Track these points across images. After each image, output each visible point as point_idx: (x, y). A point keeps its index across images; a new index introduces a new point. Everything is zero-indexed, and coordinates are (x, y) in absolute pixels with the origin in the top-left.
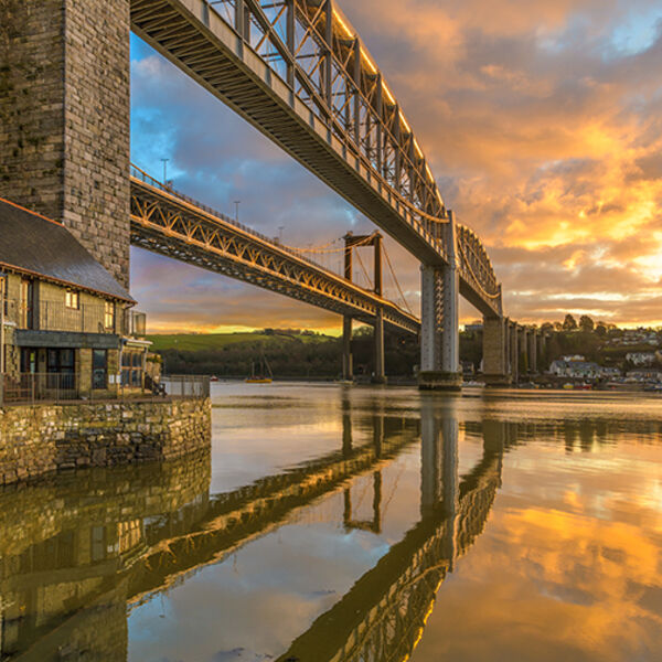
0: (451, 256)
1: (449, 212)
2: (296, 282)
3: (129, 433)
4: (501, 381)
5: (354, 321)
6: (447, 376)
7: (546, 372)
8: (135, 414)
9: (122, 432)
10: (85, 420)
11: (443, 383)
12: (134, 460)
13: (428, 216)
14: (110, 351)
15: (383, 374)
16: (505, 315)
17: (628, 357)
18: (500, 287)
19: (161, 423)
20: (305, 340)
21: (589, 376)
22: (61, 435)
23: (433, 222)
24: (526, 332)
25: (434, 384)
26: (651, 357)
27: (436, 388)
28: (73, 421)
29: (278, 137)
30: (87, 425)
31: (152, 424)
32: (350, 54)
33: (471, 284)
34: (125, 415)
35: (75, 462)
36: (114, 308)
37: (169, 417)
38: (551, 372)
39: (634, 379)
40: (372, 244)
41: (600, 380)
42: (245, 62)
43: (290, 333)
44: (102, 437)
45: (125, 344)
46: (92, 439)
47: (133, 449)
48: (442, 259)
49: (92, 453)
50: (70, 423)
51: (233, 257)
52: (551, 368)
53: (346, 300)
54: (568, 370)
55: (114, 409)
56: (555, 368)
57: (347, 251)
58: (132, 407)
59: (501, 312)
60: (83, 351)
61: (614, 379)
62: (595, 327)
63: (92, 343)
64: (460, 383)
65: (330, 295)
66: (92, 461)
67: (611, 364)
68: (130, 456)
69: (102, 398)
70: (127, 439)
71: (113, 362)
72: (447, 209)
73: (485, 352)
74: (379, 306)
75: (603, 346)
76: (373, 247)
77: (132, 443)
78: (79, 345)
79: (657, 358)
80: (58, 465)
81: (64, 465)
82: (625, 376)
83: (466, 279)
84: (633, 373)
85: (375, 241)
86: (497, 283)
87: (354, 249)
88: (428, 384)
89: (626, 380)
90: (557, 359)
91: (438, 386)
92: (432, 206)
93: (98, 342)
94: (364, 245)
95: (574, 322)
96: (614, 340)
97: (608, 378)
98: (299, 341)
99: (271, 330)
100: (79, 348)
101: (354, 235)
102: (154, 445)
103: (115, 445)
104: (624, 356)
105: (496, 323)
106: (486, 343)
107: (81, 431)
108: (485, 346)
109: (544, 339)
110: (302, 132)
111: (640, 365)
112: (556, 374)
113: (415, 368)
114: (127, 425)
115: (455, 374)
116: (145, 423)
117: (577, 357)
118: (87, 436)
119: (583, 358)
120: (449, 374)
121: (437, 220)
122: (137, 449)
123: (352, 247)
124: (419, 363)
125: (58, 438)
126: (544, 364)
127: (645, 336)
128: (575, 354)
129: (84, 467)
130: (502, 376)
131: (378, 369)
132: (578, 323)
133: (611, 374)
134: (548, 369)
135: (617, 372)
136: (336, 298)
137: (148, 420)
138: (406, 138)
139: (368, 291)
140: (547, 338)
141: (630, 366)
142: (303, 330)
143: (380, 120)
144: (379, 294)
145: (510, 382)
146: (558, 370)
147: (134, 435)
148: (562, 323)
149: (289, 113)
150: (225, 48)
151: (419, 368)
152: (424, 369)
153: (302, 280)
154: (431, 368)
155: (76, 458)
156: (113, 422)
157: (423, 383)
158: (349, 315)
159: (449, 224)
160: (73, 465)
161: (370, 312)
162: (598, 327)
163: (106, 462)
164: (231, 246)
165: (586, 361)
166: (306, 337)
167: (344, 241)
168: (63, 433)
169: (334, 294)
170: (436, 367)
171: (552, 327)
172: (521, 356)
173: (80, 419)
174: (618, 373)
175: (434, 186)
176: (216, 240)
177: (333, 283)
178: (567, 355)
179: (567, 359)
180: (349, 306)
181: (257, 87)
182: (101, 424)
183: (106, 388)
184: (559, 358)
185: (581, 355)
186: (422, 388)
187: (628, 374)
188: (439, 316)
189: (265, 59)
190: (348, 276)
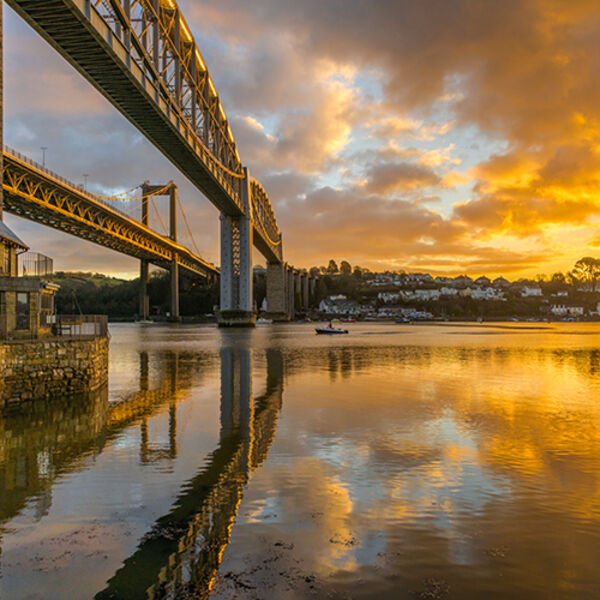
0: (246, 208)
1: (245, 169)
2: (99, 227)
3: (63, 368)
4: (282, 318)
5: (150, 265)
6: (243, 314)
7: (316, 309)
8: (68, 351)
9: (57, 368)
10: (28, 358)
11: (240, 321)
12: (66, 393)
13: (230, 172)
14: (31, 294)
15: (178, 314)
16: (284, 260)
17: (380, 296)
18: (280, 236)
19: (87, 359)
20: (98, 283)
21: (351, 312)
22: (10, 372)
23: (233, 177)
24: (300, 275)
25: (232, 322)
26: (396, 296)
27: (235, 326)
28: (18, 359)
29: (110, 93)
30: (30, 362)
31: (80, 360)
32: (171, 23)
33: (260, 233)
34: (60, 352)
35: (20, 397)
36: (10, 253)
37: (93, 353)
38: (321, 309)
39: (385, 314)
40: (167, 193)
41: (360, 315)
42: (91, 22)
43: (81, 276)
44: (42, 373)
45: (44, 287)
46: (34, 375)
47: (66, 383)
48: (239, 211)
49: (34, 388)
50: (16, 361)
51: (40, 202)
52: (321, 306)
53: (145, 245)
54: (335, 308)
55: (51, 347)
56: (324, 306)
57: (145, 200)
58: (65, 344)
59: (281, 258)
60: (8, 294)
61: (370, 314)
62: (353, 271)
63: (16, 286)
64: (254, 321)
65: (131, 241)
66: (33, 395)
67: (366, 302)
68: (63, 390)
69: (24, 338)
70: (61, 374)
71: (34, 304)
72: (243, 166)
73: (268, 292)
74: (174, 250)
75: (360, 286)
76: (168, 197)
77: (65, 377)
78: (5, 288)
79: (401, 296)
80: (6, 401)
81: (11, 400)
82: (377, 311)
83: (258, 228)
84: (384, 310)
85: (171, 191)
86: (278, 233)
87: (151, 198)
88: (227, 322)
89: (380, 315)
90: (325, 298)
91: (236, 323)
92: (233, 164)
93: (22, 286)
94: (160, 194)
95: (336, 266)
96: (369, 282)
97: (365, 314)
98: (92, 284)
99: (62, 273)
100: (4, 292)
101: (151, 184)
102: (82, 379)
103: (52, 380)
104: (377, 294)
105: (277, 267)
106: (270, 285)
107: (26, 368)
108: (268, 287)
109: (314, 281)
110: (134, 91)
111: (389, 302)
112: (325, 311)
113: (215, 308)
114: (61, 362)
115: (250, 312)
116: (76, 359)
117: (341, 297)
118: (29, 373)
119: (345, 297)
120: (245, 312)
121: (237, 176)
122: (69, 383)
123: (149, 196)
124: (219, 304)
125: (7, 375)
126: (314, 303)
127: (391, 279)
128: (338, 294)
129: (27, 400)
130: (282, 314)
131: (173, 309)
132: (339, 267)
133: (368, 310)
134: (318, 307)
135: (371, 308)
136: (135, 243)
137: (78, 356)
138: (214, 101)
139: (165, 237)
140: (317, 281)
141: (381, 303)
142: (94, 273)
143: (195, 83)
144: (174, 240)
145: (289, 318)
146: (326, 308)
147: (67, 370)
148: (327, 267)
149: (125, 73)
150: (75, 8)
151: (219, 308)
152: (222, 309)
153: (105, 226)
154: (229, 308)
155: (21, 393)
156: (50, 359)
157: (223, 321)
158: (146, 259)
159: (245, 179)
160: (18, 399)
161: (166, 257)
162: (355, 271)
163: (44, 396)
164: (38, 191)
165: (348, 300)
166: (99, 281)
167: (140, 190)
168: (11, 370)
169: (134, 239)
170: (233, 306)
171: (318, 270)
172: (296, 295)
173: (25, 356)
174: (373, 310)
175: (233, 145)
176: (23, 184)
177: (134, 229)
178: (333, 294)
179: (333, 298)
180: (146, 251)
181: (99, 46)
182: (40, 361)
183: (28, 328)
184: (326, 298)
185: (344, 294)
186: (221, 326)
187: (380, 310)
188: (235, 261)
189: (106, 20)
190: (145, 222)
